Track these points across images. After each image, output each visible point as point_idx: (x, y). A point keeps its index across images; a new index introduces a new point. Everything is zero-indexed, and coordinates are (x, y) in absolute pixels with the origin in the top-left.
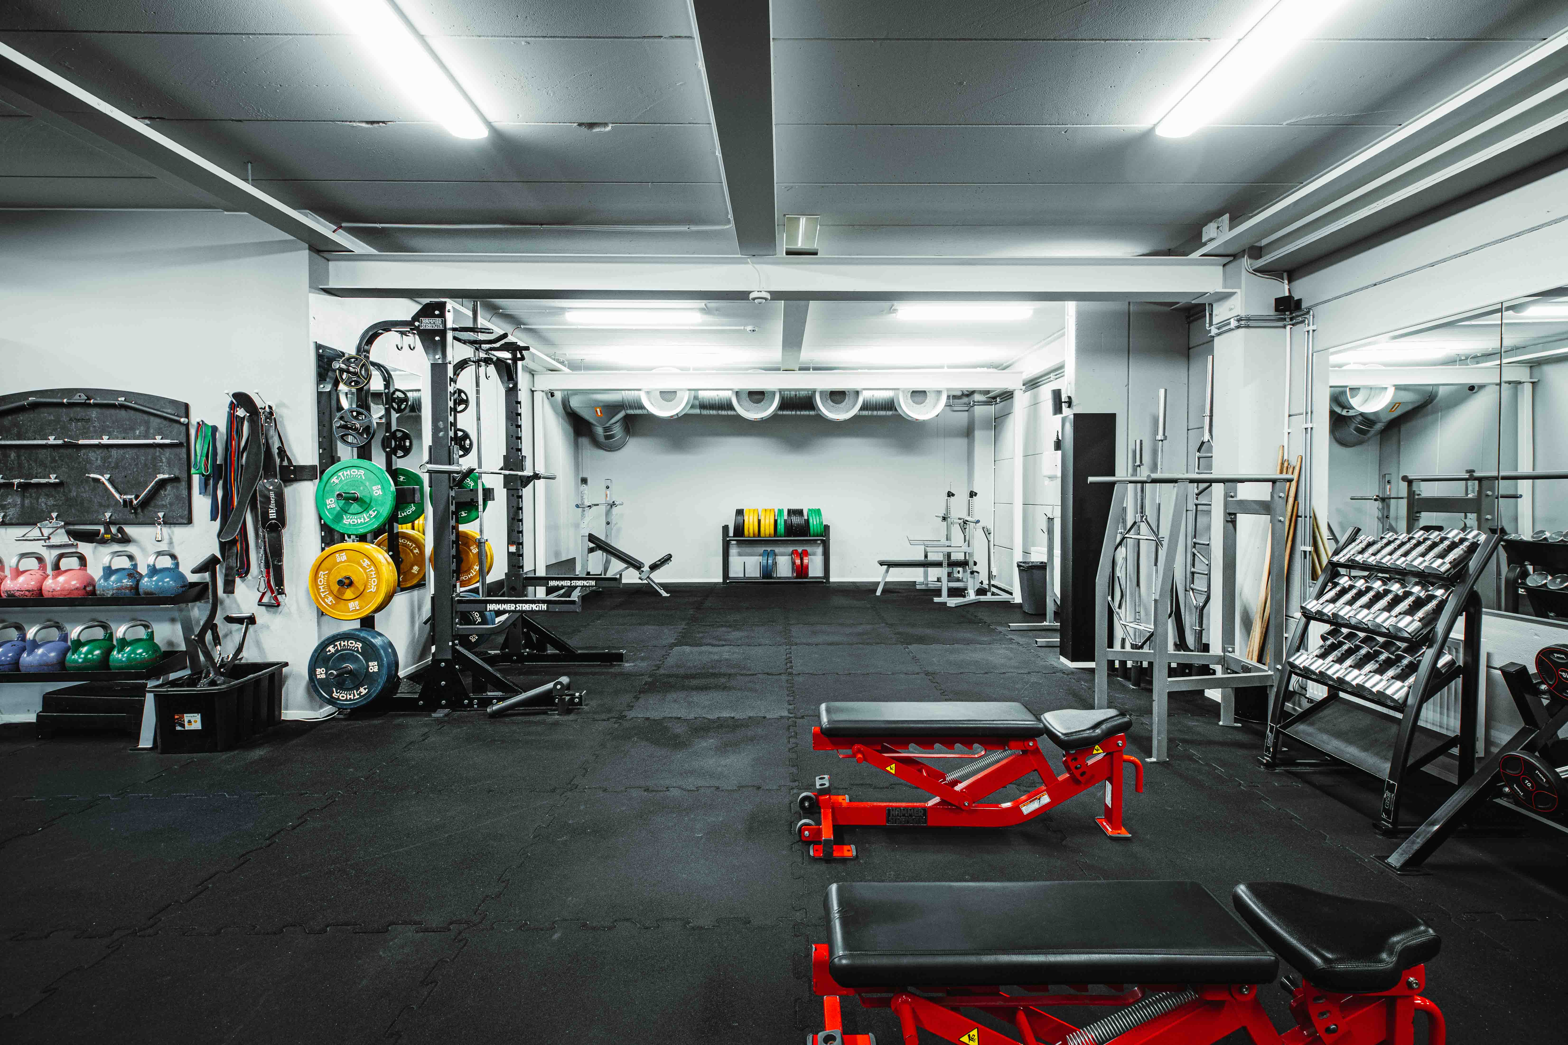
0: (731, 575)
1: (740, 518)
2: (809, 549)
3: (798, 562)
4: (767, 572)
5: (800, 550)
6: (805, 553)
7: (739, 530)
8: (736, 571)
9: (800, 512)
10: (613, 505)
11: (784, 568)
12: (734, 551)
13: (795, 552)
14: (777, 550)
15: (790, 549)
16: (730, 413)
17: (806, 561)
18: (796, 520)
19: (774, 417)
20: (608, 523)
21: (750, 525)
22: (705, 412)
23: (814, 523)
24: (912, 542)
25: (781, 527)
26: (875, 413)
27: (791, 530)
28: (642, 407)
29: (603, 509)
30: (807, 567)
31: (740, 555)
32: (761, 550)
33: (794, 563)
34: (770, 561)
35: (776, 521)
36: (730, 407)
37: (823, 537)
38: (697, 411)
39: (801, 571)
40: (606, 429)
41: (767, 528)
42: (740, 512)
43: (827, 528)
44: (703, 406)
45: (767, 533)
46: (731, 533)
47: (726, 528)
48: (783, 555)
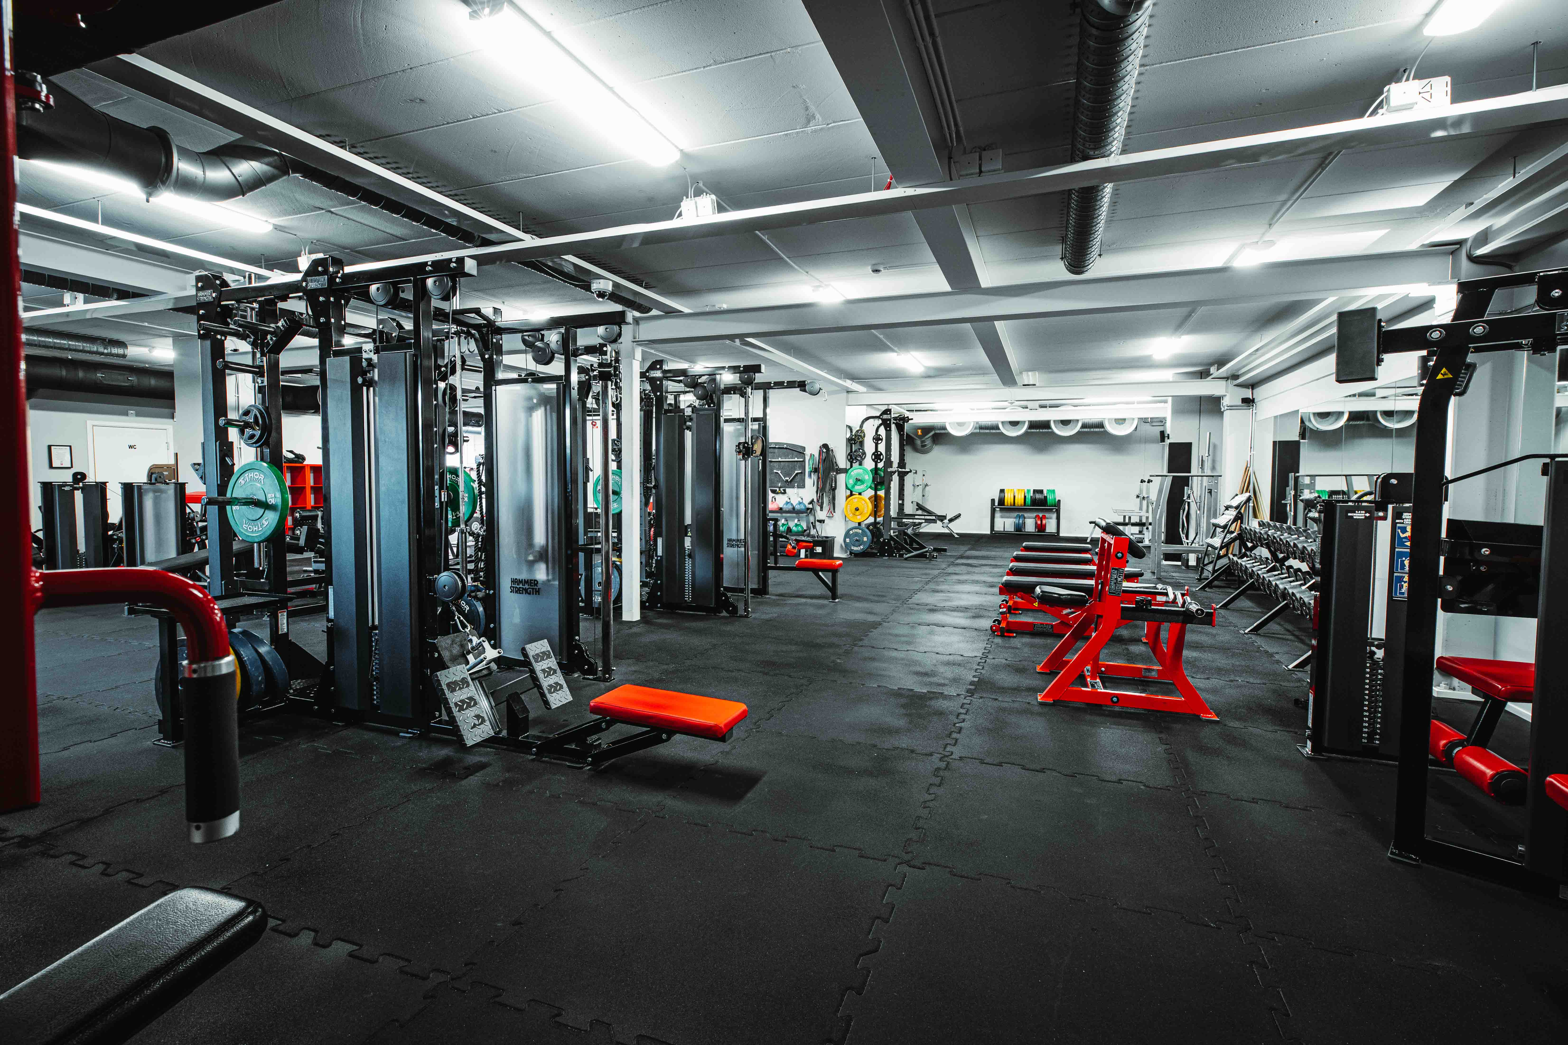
0: (996, 529)
1: (1002, 495)
2: (1047, 515)
3: (1039, 522)
4: (1019, 528)
5: (1041, 515)
6: (1044, 517)
7: (1002, 501)
8: (999, 527)
9: (1041, 492)
10: (927, 485)
11: (1030, 526)
12: (998, 515)
13: (1037, 516)
14: (1026, 515)
15: (1034, 515)
16: (997, 431)
17: (1044, 522)
18: (1038, 496)
19: (1026, 433)
20: (923, 496)
21: (1008, 499)
22: (982, 431)
23: (1050, 498)
24: (1116, 511)
25: (1028, 501)
26: (1092, 430)
27: (1034, 502)
28: (944, 428)
29: (920, 488)
30: (1045, 525)
31: (1002, 517)
32: (1015, 514)
33: (1036, 523)
34: (1021, 521)
35: (1025, 497)
36: (997, 428)
37: (1056, 507)
38: (978, 431)
39: (1041, 528)
40: (922, 442)
41: (1020, 501)
42: (1002, 491)
43: (1059, 501)
44: (981, 428)
45: (1019, 504)
46: (996, 504)
47: (993, 501)
48: (1029, 518)
